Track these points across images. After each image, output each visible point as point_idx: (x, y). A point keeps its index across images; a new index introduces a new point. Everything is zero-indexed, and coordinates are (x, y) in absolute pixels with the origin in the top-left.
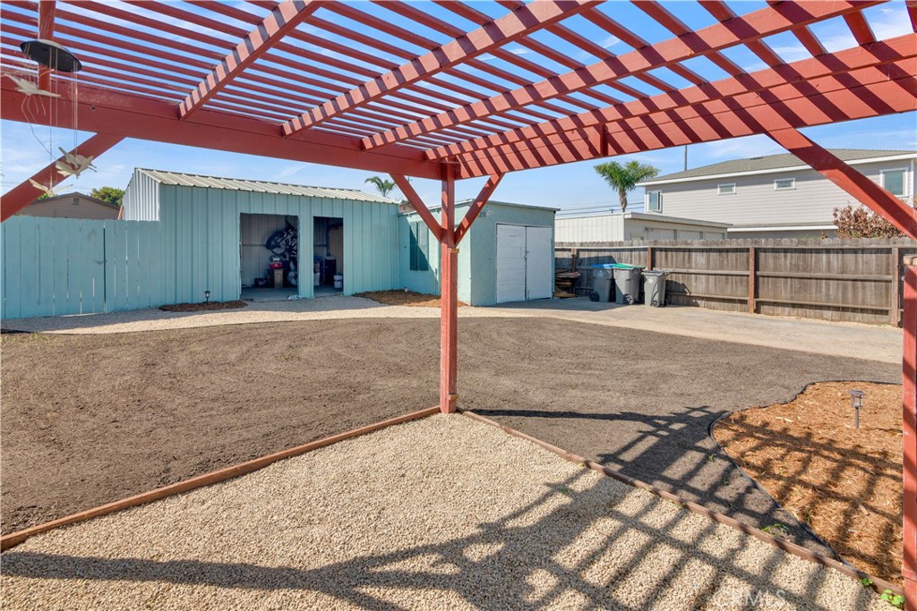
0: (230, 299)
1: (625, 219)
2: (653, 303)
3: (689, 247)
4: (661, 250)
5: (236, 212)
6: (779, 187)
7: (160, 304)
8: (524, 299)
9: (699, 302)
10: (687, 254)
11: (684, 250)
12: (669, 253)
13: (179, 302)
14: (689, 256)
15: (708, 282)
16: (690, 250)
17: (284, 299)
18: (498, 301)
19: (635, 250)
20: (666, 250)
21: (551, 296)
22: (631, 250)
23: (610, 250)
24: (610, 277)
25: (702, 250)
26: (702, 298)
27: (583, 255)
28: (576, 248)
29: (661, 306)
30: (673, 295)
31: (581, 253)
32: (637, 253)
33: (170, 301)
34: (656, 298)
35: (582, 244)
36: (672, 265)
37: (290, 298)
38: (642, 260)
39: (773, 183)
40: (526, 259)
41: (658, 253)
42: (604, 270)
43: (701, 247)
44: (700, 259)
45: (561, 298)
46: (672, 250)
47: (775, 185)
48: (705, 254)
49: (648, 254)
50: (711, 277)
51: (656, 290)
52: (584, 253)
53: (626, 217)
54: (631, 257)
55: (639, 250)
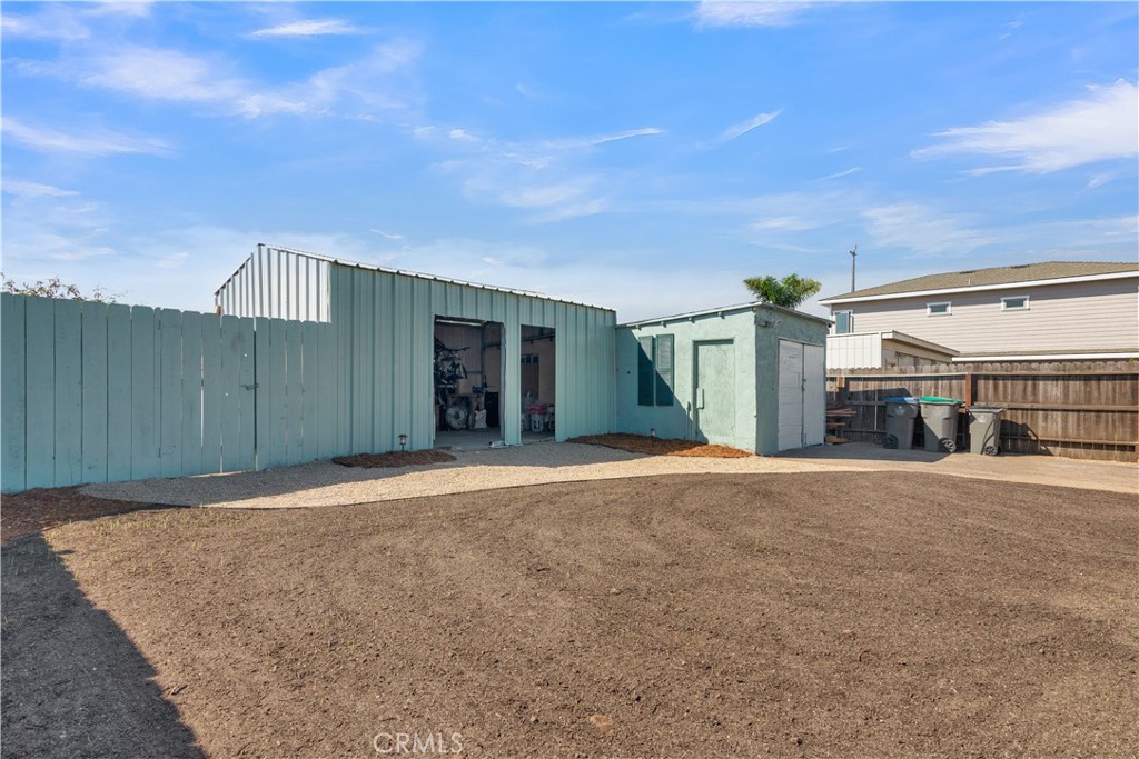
0: (421, 448)
1: (883, 340)
2: (985, 450)
3: (1034, 373)
4: (987, 378)
5: (430, 313)
6: (1008, 306)
7: (331, 456)
8: (800, 445)
9: (1051, 448)
10: (1030, 383)
11: (1025, 378)
12: (1001, 383)
13: (356, 451)
14: (1035, 388)
15: (1065, 421)
16: (1035, 378)
17: (484, 447)
18: (780, 449)
19: (942, 378)
20: (995, 378)
21: (822, 442)
22: (936, 379)
23: (900, 379)
24: (915, 415)
25: (1056, 378)
26: (1056, 443)
27: (856, 387)
28: (844, 376)
29: (998, 454)
30: (1012, 439)
31: (851, 383)
32: (946, 382)
33: (343, 451)
34: (991, 443)
35: (852, 371)
36: (1005, 397)
37: (493, 445)
38: (955, 392)
39: (1000, 302)
40: (803, 390)
41: (981, 383)
42: (905, 404)
43: (1054, 373)
44: (1054, 391)
45: (835, 444)
46: (1005, 378)
47: (1003, 305)
48: (1060, 383)
49: (966, 385)
50: (1070, 414)
51: (991, 432)
52: (855, 383)
53: (885, 336)
54: (936, 388)
55: (950, 378)
